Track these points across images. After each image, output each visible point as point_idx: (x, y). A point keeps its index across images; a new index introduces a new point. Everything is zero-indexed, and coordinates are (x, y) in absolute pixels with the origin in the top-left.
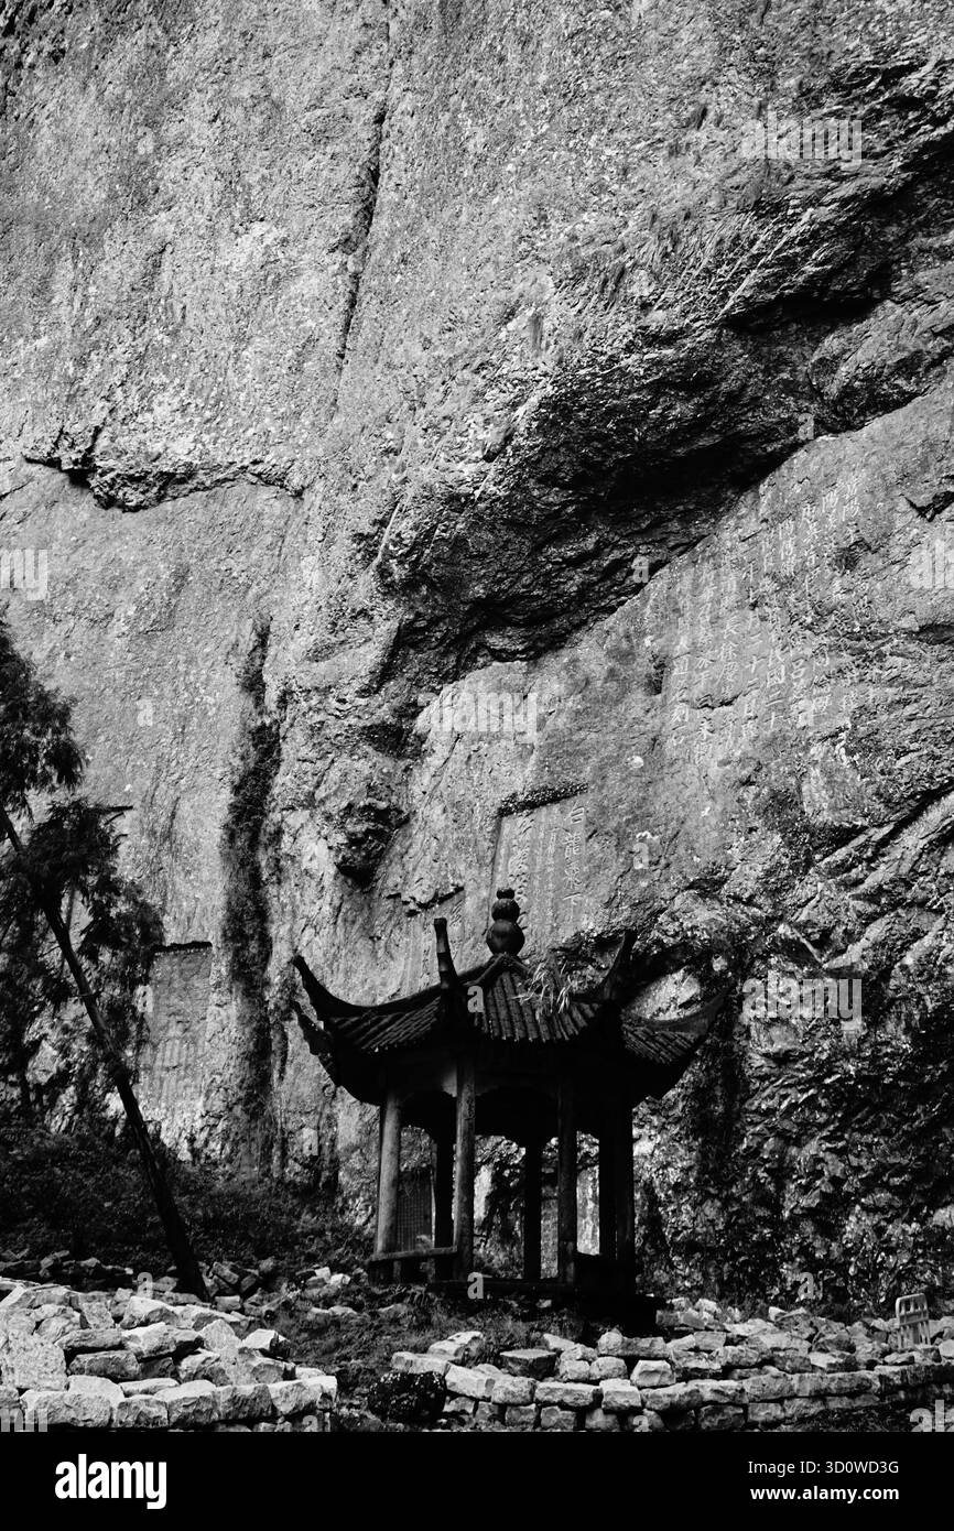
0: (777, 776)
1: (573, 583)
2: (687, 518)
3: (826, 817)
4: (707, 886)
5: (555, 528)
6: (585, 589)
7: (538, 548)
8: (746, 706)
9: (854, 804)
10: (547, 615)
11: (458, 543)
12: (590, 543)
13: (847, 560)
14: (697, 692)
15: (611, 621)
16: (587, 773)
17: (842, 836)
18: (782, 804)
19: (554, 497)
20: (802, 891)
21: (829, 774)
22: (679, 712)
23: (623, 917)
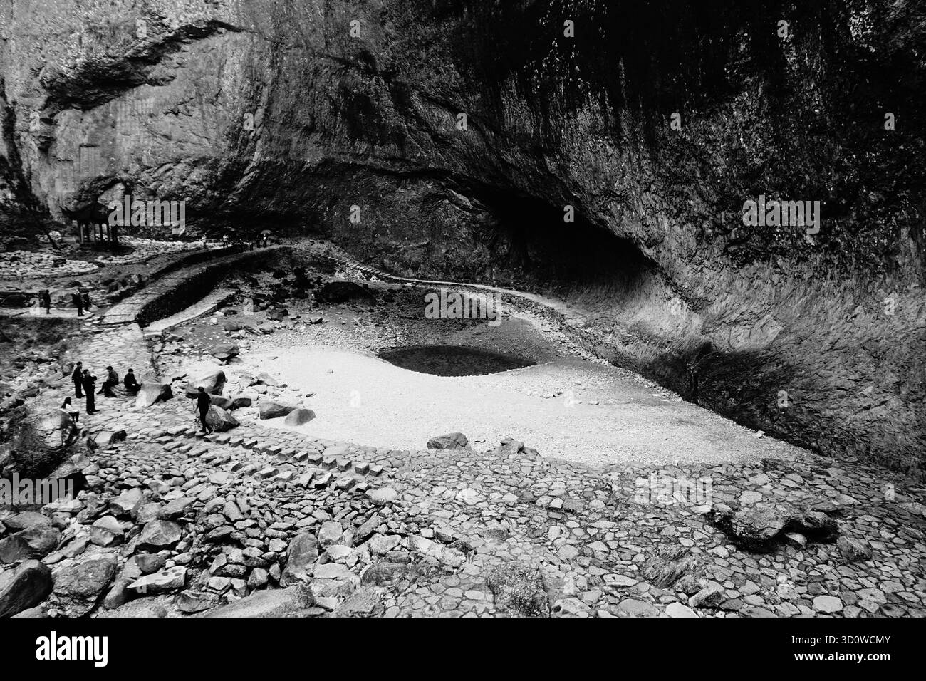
0: (138, 155)
1: (93, 98)
2: (118, 91)
3: (146, 164)
4: (126, 171)
5: (87, 87)
6: (95, 100)
7: (84, 90)
8: (133, 137)
9: (151, 163)
10: (87, 103)
11: (63, 84)
12: (96, 91)
13: (151, 116)
14: (123, 131)
15: (102, 107)
16: (100, 143)
17: (149, 168)
18: (139, 160)
19: (87, 81)
20: (142, 175)
21: (147, 156)
22: (119, 135)
23: (109, 174)
